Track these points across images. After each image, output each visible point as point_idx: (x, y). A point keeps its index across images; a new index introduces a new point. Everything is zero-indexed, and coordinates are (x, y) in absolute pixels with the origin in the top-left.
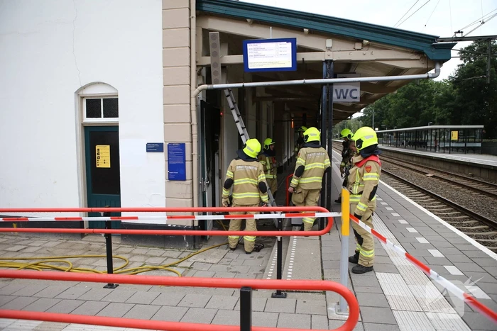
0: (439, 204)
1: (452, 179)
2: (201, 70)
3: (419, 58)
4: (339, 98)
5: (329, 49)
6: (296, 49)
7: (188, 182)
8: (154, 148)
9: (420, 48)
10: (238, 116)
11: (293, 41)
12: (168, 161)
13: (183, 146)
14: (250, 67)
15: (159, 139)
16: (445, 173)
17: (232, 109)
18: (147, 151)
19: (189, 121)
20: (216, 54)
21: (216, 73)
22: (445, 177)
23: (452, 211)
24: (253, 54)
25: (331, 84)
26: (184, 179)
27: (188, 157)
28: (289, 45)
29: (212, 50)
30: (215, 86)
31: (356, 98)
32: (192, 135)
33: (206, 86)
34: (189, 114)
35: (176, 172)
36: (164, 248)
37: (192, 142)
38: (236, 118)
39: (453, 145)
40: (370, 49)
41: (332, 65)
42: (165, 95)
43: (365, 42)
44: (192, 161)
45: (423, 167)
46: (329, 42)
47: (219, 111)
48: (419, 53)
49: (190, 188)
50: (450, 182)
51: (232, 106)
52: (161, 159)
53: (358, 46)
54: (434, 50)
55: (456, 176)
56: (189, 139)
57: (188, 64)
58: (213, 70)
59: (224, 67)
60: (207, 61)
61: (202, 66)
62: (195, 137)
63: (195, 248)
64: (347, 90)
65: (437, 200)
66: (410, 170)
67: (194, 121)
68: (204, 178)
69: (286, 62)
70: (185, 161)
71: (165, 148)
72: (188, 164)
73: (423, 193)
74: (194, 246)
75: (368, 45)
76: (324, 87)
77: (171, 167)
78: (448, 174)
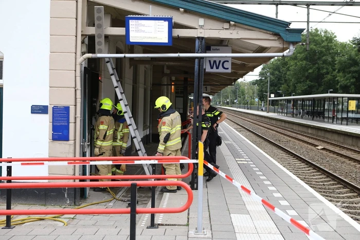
0: (320, 175)
1: (344, 152)
2: (84, 38)
3: (277, 38)
4: (212, 68)
5: (201, 27)
6: (173, 26)
7: (71, 142)
8: (38, 110)
9: (277, 31)
10: (117, 81)
11: (169, 20)
12: (53, 122)
13: (67, 109)
14: (131, 40)
15: (44, 102)
16: (337, 146)
17: (112, 75)
18: (32, 113)
19: (74, 86)
20: (100, 26)
21: (100, 43)
22: (337, 150)
23: (329, 181)
24: (134, 29)
25: (202, 58)
26: (67, 139)
27: (72, 119)
28: (166, 23)
29: (96, 23)
30: (99, 55)
31: (228, 69)
32: (76, 99)
33: (90, 55)
34: (74, 79)
35: (60, 133)
36: (45, 205)
37: (76, 105)
38: (115, 84)
39: (350, 115)
40: (236, 28)
41: (203, 41)
42: (52, 62)
43: (232, 23)
44: (75, 123)
45: (316, 139)
46: (201, 21)
47: (98, 76)
48: (276, 34)
49: (72, 148)
50: (338, 154)
51: (111, 71)
52: (45, 120)
53: (226, 25)
54: (287, 33)
55: (348, 149)
56: (73, 103)
57: (75, 34)
58: (97, 40)
59: (107, 37)
60: (92, 31)
61: (86, 35)
62: (79, 101)
63: (75, 204)
64: (220, 61)
65: (318, 171)
66: (301, 143)
67: (79, 87)
68: (85, 140)
69: (163, 38)
70: (68, 123)
71: (50, 110)
72: (72, 126)
73: (307, 164)
74: (75, 203)
75: (235, 25)
76: (197, 61)
77: (55, 128)
78: (340, 147)
